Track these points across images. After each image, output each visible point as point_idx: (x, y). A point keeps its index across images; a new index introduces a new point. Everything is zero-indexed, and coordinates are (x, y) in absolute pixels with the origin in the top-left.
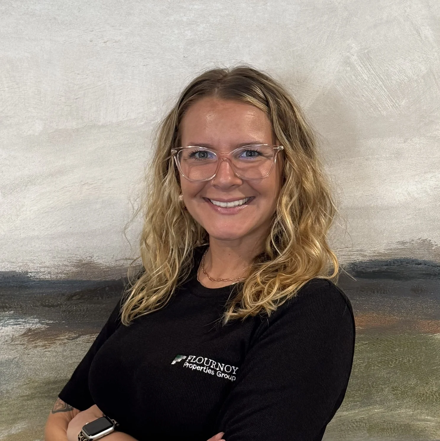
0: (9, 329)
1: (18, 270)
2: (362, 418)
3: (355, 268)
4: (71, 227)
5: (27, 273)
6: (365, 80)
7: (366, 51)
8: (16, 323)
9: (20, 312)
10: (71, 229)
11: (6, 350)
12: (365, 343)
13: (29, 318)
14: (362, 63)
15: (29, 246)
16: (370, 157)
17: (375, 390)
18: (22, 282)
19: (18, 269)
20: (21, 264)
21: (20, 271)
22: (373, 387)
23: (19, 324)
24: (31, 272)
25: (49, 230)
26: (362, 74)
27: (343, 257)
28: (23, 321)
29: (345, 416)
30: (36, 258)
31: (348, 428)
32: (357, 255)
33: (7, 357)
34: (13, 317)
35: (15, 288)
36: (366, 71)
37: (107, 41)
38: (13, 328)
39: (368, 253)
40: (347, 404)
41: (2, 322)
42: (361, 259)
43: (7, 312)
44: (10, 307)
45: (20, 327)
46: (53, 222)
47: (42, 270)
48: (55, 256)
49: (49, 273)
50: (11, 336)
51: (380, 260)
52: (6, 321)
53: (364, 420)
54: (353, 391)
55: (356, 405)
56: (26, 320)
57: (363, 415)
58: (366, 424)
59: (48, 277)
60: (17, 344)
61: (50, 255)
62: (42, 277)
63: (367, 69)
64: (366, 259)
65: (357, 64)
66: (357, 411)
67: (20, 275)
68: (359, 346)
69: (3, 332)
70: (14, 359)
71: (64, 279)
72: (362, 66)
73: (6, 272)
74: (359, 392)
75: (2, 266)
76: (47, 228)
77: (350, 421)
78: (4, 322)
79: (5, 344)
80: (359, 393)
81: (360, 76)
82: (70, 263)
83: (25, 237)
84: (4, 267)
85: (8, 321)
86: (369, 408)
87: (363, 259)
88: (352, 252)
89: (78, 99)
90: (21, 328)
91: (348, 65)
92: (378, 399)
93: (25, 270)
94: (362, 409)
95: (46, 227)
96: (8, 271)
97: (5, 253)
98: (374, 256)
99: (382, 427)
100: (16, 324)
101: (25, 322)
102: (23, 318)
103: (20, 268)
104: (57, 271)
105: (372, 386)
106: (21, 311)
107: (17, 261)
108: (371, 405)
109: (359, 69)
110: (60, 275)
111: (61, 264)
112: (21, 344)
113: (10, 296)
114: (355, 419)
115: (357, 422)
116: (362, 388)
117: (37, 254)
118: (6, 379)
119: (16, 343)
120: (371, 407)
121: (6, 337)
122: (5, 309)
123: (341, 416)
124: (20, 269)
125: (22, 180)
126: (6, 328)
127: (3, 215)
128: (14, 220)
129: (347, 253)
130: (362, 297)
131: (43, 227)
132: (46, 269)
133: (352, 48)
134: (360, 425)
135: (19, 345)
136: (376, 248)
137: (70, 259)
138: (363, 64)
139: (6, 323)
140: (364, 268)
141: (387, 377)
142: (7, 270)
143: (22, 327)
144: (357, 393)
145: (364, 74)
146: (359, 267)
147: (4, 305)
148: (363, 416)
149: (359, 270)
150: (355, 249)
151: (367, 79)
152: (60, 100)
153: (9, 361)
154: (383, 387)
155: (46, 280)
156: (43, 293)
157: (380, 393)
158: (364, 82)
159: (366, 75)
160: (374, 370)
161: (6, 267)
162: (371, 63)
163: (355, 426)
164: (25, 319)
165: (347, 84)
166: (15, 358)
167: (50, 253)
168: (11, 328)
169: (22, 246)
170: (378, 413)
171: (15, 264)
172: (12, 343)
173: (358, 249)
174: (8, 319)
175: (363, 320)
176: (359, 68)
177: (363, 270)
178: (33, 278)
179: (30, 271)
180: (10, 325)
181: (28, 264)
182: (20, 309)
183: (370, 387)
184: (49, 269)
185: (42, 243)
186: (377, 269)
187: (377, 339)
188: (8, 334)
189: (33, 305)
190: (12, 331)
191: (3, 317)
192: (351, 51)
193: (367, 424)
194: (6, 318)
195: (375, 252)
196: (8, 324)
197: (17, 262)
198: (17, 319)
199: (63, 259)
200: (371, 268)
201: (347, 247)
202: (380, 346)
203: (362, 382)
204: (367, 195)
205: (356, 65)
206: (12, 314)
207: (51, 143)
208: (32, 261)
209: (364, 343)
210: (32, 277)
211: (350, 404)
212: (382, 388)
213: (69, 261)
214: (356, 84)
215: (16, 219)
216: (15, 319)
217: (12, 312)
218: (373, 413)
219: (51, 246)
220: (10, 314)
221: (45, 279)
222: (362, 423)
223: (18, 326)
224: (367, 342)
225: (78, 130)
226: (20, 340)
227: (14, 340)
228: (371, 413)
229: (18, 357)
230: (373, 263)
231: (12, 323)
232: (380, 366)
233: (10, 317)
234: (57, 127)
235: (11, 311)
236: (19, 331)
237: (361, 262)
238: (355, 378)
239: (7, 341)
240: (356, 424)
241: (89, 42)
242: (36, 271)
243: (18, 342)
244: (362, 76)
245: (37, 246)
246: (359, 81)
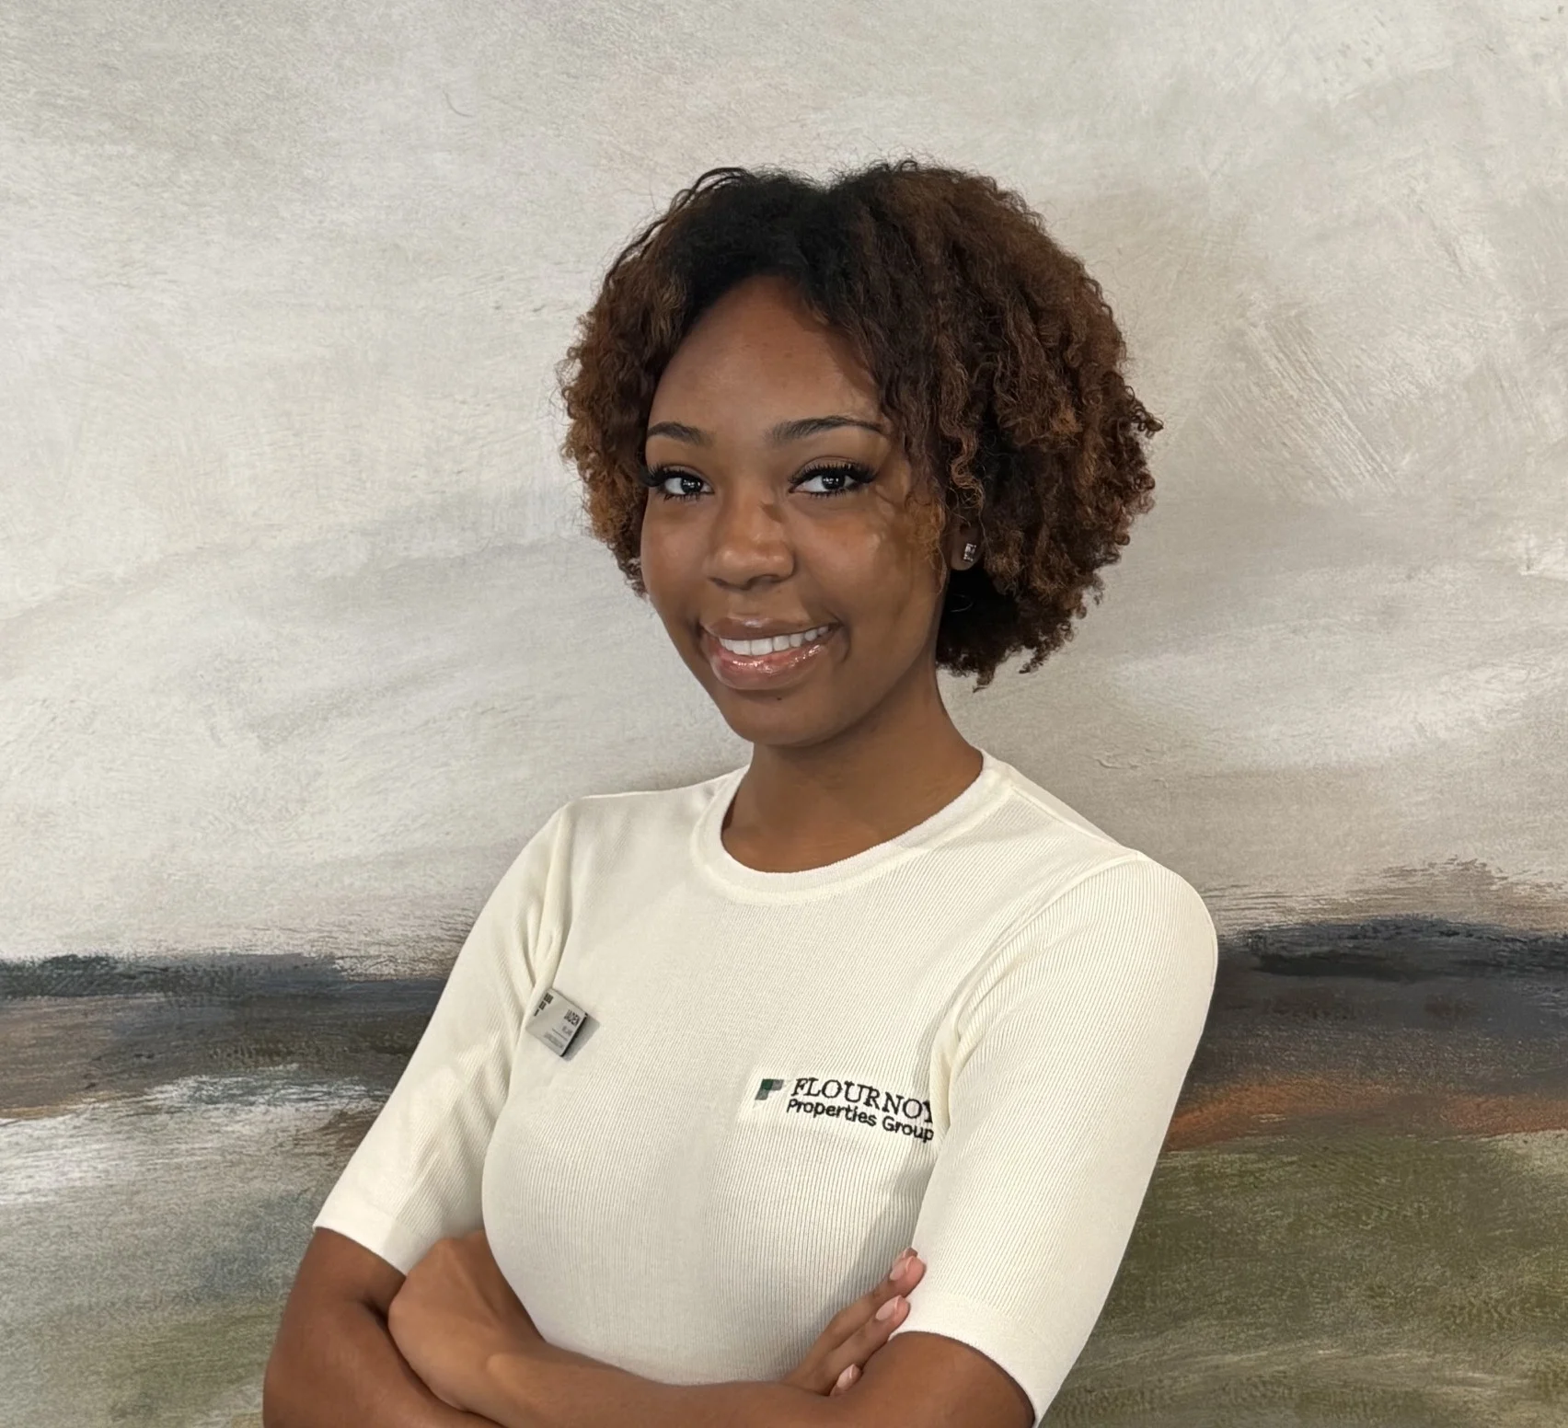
0: (287, 1111)
1: (308, 951)
2: (1279, 1372)
3: (1261, 946)
4: (448, 834)
5: (331, 959)
6: (1292, 397)
7: (1293, 313)
8: (306, 1096)
9: (316, 1066)
10: (449, 838)
11: (279, 1171)
12: (1290, 1159)
13: (340, 1082)
14: (1279, 346)
15: (336, 885)
16: (1305, 622)
17: (1319, 1293)
18: (320, 983)
19: (308, 947)
20: (314, 935)
21: (313, 955)
22: (1313, 1286)
23: (313, 1099)
24: (342, 958)
25: (389, 842)
26: (1283, 382)
27: (1223, 913)
28: (325, 1090)
29: (1229, 1365)
30: (355, 917)
31: (1240, 1400)
32: (1266, 908)
33: (283, 1187)
34: (297, 1081)
35: (300, 1000)
36: (1292, 372)
37: (543, 306)
38: (297, 1110)
39: (1298, 902)
40: (1238, 1334)
41: (268, 1094)
42: (1276, 919)
43: (281, 1067)
44: (290, 1053)
45: (316, 1108)
46: (400, 820)
47: (373, 951)
48: (407, 912)
49: (392, 959)
50: (294, 1132)
51: (1333, 922)
52: (279, 1090)
53: (1285, 1377)
54: (1253, 1297)
55: (1263, 1337)
56: (332, 1090)
57: (1282, 1364)
58: (1291, 1389)
59: (388, 970)
60: (310, 1154)
61: (393, 909)
62: (372, 971)
63: (1297, 364)
64: (1293, 920)
65: (1265, 351)
66: (1264, 1354)
67: (313, 965)
68: (1271, 1169)
69: (271, 1121)
70: (300, 1194)
71: (432, 975)
72: (1281, 355)
73: (276, 956)
74: (1272, 1299)
75: (266, 940)
76: (384, 836)
77: (1244, 1381)
78: (274, 1093)
79: (276, 1154)
80: (1270, 1302)
81: (1275, 387)
82: (449, 933)
83: (326, 862)
84: (271, 943)
85: (283, 1092)
86: (1299, 1345)
87: (1283, 919)
88: (1250, 901)
89: (464, 474)
90: (319, 1111)
91: (1239, 355)
92: (1327, 1321)
93: (326, 950)
94: (1280, 1349)
95: (382, 831)
96: (282, 953)
97: (272, 906)
98: (1315, 911)
99: (1338, 1399)
100: (306, 1100)
101: (329, 1093)
102: (324, 1083)
103: (312, 946)
104: (412, 955)
105: (1310, 1283)
106: (318, 1062)
107: (306, 926)
108: (1306, 1336)
109: (1272, 367)
110: (421, 965)
111: (423, 934)
112: (320, 1154)
113: (288, 1023)
114: (1260, 1377)
115: (1264, 1383)
116: (1278, 1289)
117: (357, 908)
118: (283, 1248)
119: (307, 1149)
120: (1306, 1343)
121: (280, 1134)
122: (276, 1058)
123: (1217, 1367)
124: (314, 949)
125: (314, 703)
126: (279, 1108)
127: (263, 800)
128: (293, 813)
129: (1234, 902)
130: (1280, 1030)
131: (374, 831)
132: (383, 948)
133: (1251, 305)
134: (1275, 1392)
135: (313, 1157)
136: (1323, 889)
137: (448, 920)
138: (1285, 350)
139: (277, 1095)
140: (1285, 944)
141: (1353, 1258)
142: (277, 952)
143: (322, 1108)
144: (1265, 1302)
145: (1288, 379)
146: (1272, 944)
147: (271, 1046)
148: (1281, 1368)
149: (1272, 950)
150: (1256, 890)
151: (1296, 395)
152: (414, 477)
153: (289, 1198)
154: (1342, 1285)
155: (383, 978)
156: (374, 1015)
157: (1332, 1304)
158: (1289, 404)
159: (1292, 384)
160: (1314, 1237)
161: (275, 944)
162: (1308, 347)
163: (1258, 1394)
164: (330, 1086)
165: (1237, 412)
166: (306, 1191)
167: (394, 904)
168: (293, 1110)
169: (317, 885)
170: (1327, 1359)
171: (298, 936)
172: (296, 1151)
173: (1268, 890)
174: (283, 1085)
175: (1283, 1095)
176: (1273, 364)
177: (1284, 953)
178: (349, 975)
179: (340, 954)
180: (289, 1100)
181: (334, 935)
182: (316, 1059)
183: (1305, 1286)
184: (392, 949)
185: (370, 877)
186: (1326, 949)
187: (1326, 1149)
188: (282, 1124)
189: (350, 1048)
190: (296, 1119)
191: (273, 1078)
192: (1248, 314)
193: (1295, 1390)
194: (278, 1082)
195: (1318, 900)
196: (284, 1100)
197: (305, 930)
198: (308, 1086)
199: (428, 922)
200: (1308, 945)
201: (1237, 886)
202: (1332, 1170)
203: (1280, 1272)
204: (1296, 733)
205: (1263, 354)
206: (294, 1072)
207: (390, 598)
208: (344, 928)
209: (1285, 1160)
210: (346, 970)
211: (1243, 1331)
212: (1338, 1288)
213: (445, 926)
214: (1263, 411)
215: (300, 812)
216: (303, 1085)
217: (295, 1066)
218: (1311, 1359)
219: (394, 885)
220: (288, 1072)
221: (382, 975)
222: (1278, 1387)
223: (311, 1104)
224: (1295, 1158)
225: (463, 561)
226: (316, 1142)
227: (302, 1142)
228: (1304, 1360)
229: (313, 1189)
230: (1312, 931)
231: (295, 1097)
232: (1332, 1228)
233: (292, 1080)
234: (405, 553)
235: (292, 1062)
236: (314, 1117)
237: (1278, 930)
238: (1257, 1260)
239: (281, 1145)
240: (1262, 1388)
241: (491, 311)
242: (357, 954)
243: (313, 1149)
244: (1281, 386)
245: (358, 884)
246: (1273, 402)
